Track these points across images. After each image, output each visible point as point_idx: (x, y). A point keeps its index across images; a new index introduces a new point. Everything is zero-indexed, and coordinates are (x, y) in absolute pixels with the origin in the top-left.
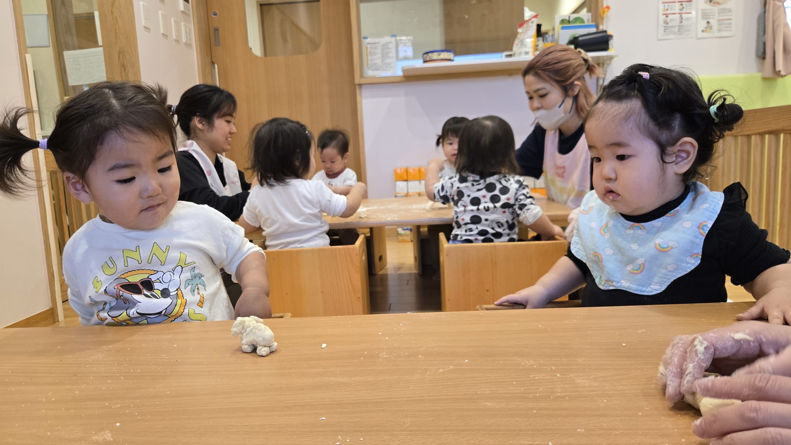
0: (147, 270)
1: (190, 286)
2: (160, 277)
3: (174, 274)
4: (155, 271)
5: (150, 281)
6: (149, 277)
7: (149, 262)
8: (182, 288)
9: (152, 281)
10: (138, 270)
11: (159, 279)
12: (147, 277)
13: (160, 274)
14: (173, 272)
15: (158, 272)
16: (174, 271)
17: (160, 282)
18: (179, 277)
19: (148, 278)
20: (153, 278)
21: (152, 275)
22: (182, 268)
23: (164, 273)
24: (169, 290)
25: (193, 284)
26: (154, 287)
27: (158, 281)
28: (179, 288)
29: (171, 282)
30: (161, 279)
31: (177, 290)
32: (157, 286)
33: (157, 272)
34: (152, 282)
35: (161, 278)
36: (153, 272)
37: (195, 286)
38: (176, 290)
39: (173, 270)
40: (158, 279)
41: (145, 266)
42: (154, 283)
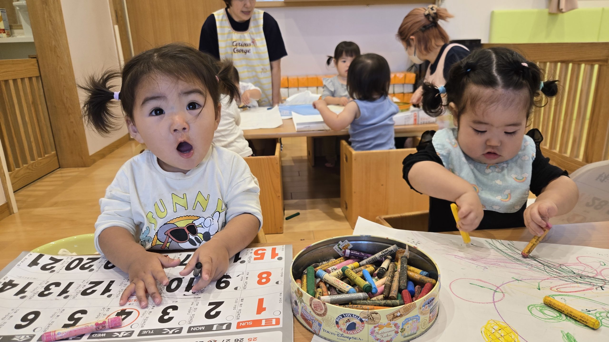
0: (191, 216)
3: (213, 219)
5: (194, 225)
7: (194, 209)
10: (185, 216)
11: (201, 224)
12: (192, 223)
16: (213, 216)
17: (202, 227)
18: (218, 222)
22: (220, 213)
24: (209, 233)
26: (197, 232)
29: (211, 226)
32: (199, 230)
33: (199, 218)
41: (190, 212)
42: (197, 228)
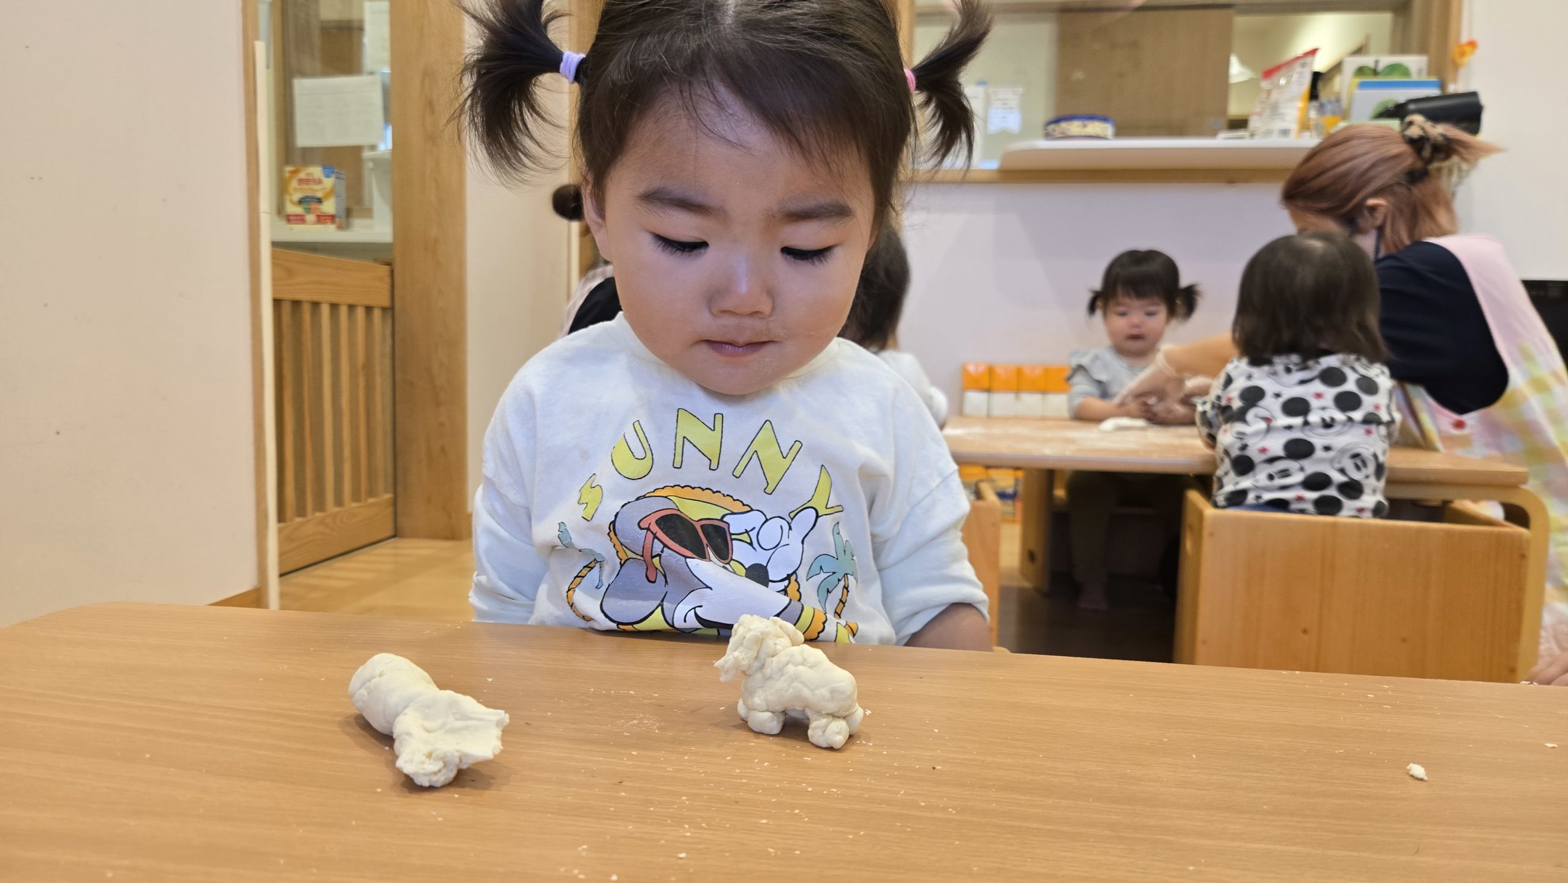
0: (723, 495)
1: (823, 576)
2: (754, 528)
3: (790, 528)
4: (744, 505)
5: (724, 529)
6: (724, 520)
7: (737, 473)
8: (802, 574)
9: (731, 534)
10: (703, 490)
11: (750, 533)
12: (719, 518)
13: (755, 519)
14: (790, 521)
15: (752, 510)
16: (792, 519)
17: (749, 541)
18: (803, 542)
19: (721, 520)
20: (736, 524)
21: (733, 513)
22: (817, 517)
23: (767, 520)
24: (767, 572)
25: (834, 573)
26: (730, 555)
27: (745, 537)
28: (795, 572)
29: (779, 550)
30: (753, 534)
31: (788, 577)
32: (740, 551)
33: (749, 509)
34: (728, 533)
35: (756, 531)
36: (737, 507)
37: (839, 580)
38: (786, 576)
39: (792, 515)
40: (747, 532)
41: (721, 480)
42: (734, 542)
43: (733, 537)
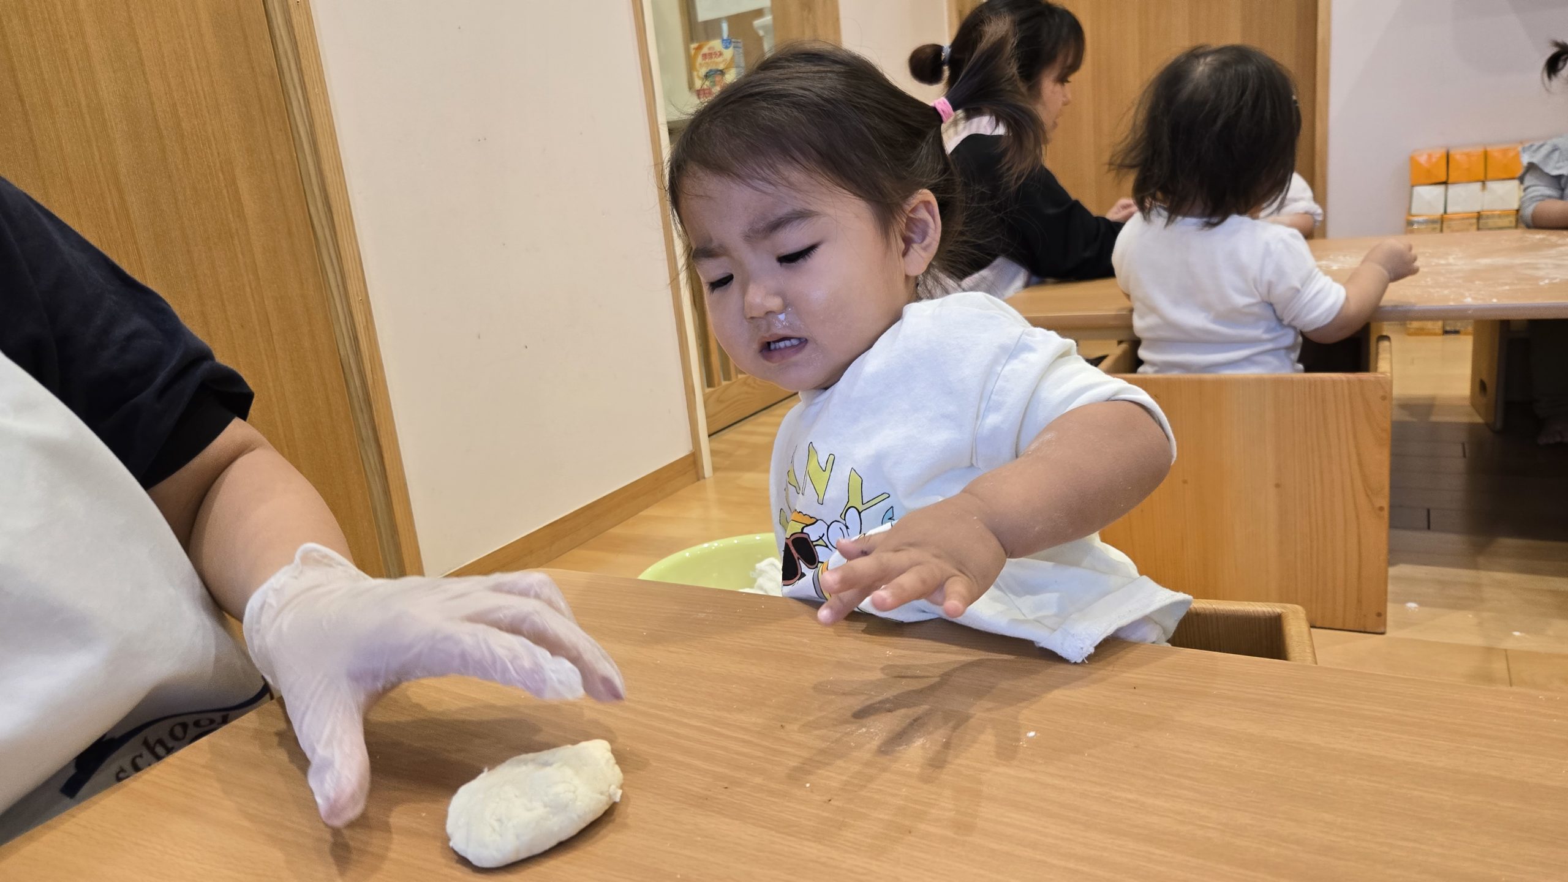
4: (811, 517)
15: (819, 520)
34: (810, 542)
35: (826, 537)
36: (811, 520)
40: (821, 538)
42: (816, 547)
43: (814, 543)
